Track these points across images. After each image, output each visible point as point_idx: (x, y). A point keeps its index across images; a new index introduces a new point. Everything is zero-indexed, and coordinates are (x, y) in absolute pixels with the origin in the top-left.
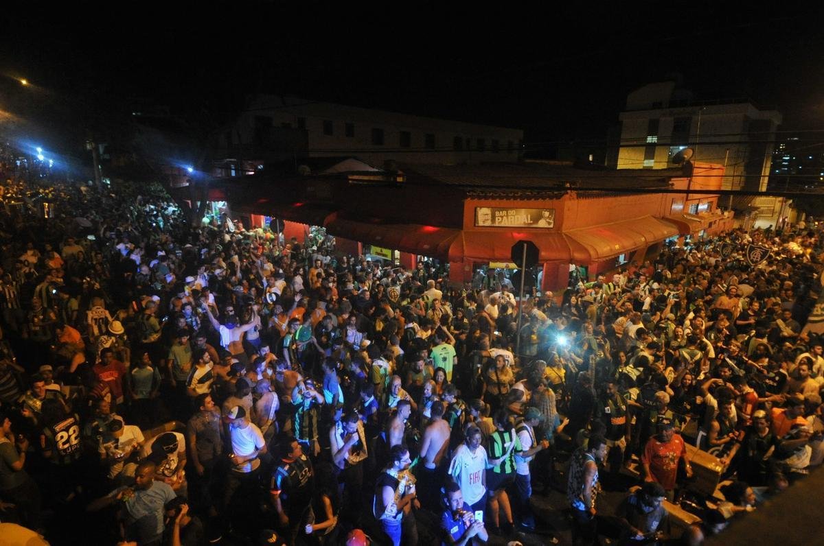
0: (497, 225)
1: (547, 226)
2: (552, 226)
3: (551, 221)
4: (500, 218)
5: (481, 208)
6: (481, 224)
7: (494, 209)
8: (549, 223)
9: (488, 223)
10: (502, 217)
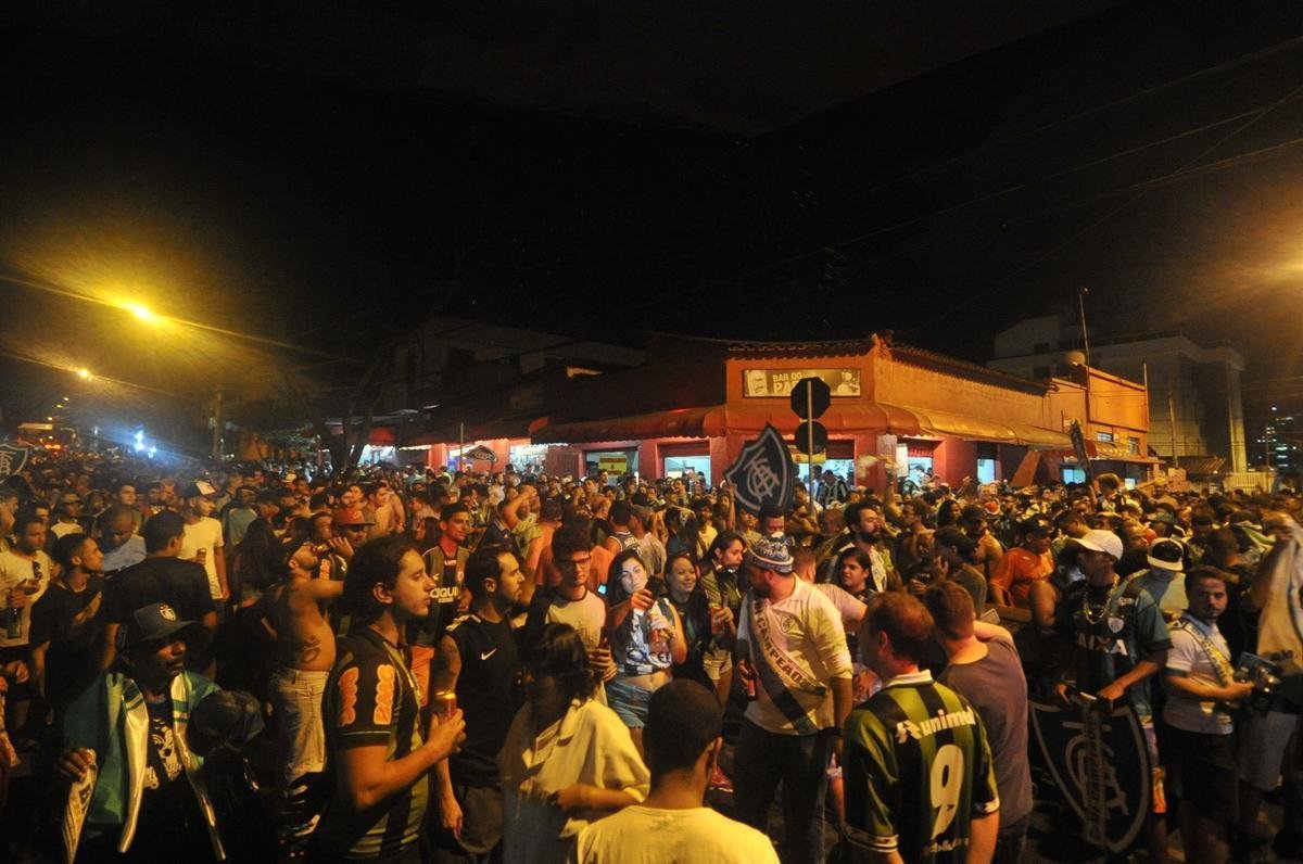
0: (776, 394)
1: (851, 394)
2: (858, 393)
3: (857, 386)
4: (780, 384)
5: (751, 370)
6: (752, 393)
7: (770, 372)
8: (854, 390)
9: (764, 392)
10: (783, 382)
